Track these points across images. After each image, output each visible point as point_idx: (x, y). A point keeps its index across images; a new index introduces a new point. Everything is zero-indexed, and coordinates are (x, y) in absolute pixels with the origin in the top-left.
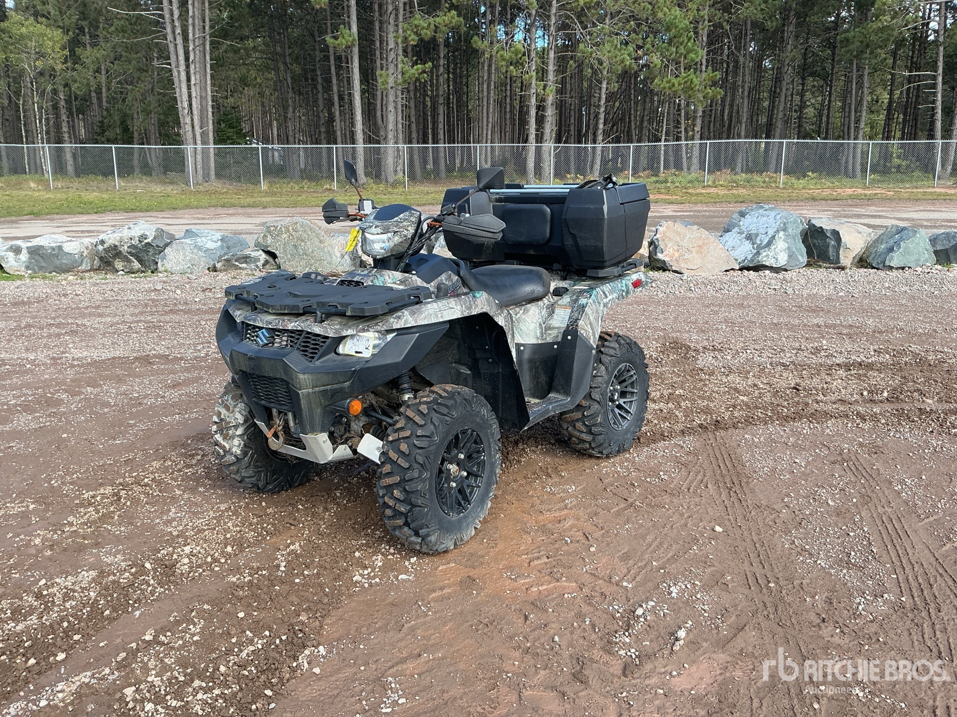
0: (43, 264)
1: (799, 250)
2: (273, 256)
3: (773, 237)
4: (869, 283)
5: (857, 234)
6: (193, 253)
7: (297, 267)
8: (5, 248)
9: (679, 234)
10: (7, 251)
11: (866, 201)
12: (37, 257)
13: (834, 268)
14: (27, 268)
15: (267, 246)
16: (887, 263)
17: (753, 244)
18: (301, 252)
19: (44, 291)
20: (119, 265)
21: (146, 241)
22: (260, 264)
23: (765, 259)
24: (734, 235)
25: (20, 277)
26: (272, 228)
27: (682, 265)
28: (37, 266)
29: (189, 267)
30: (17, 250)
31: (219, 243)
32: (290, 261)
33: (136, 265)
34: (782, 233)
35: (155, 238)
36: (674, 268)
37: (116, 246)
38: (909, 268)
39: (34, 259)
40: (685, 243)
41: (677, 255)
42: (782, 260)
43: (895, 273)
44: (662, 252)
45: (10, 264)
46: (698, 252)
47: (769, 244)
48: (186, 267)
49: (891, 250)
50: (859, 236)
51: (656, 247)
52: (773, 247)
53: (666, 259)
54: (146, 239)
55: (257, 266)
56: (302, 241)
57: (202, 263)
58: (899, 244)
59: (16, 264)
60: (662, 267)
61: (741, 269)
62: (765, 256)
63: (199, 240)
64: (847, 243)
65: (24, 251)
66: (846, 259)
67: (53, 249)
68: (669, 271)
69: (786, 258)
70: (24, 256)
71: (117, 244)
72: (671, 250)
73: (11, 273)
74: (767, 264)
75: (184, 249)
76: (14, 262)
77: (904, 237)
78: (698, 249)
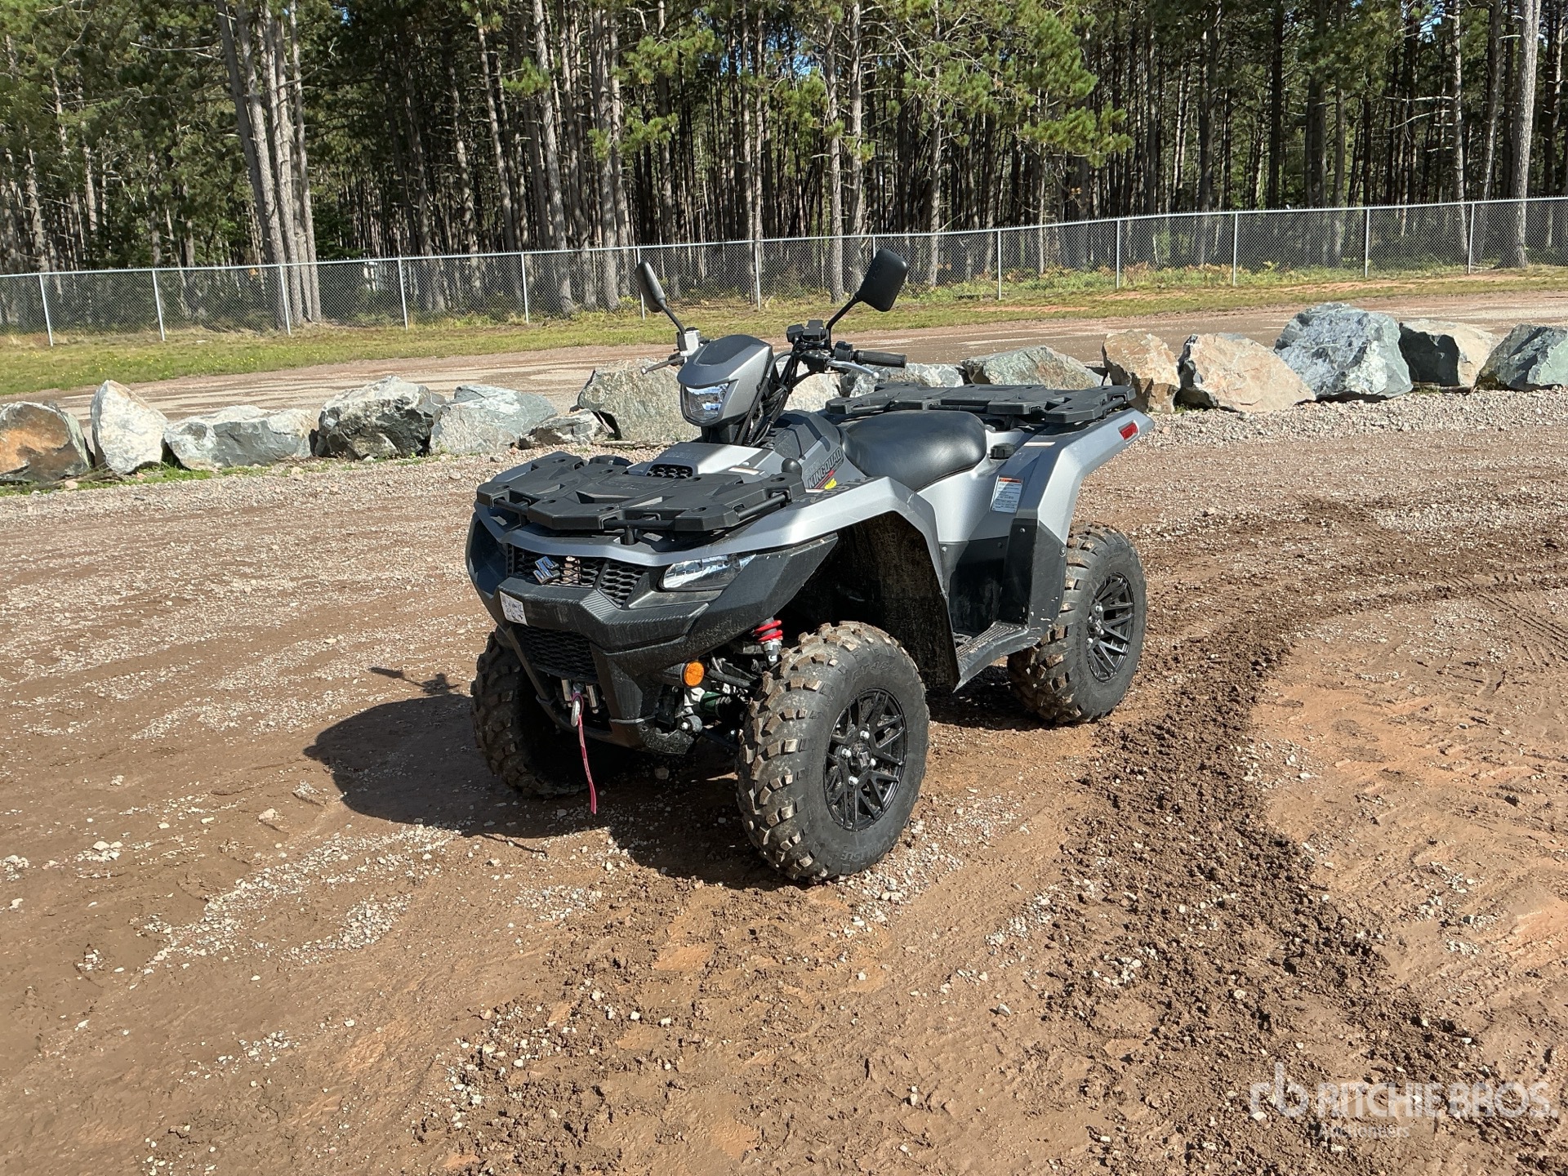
0: (239, 452)
1: (1400, 367)
2: (611, 421)
3: (1363, 350)
4: (1513, 409)
5: (1477, 341)
6: (484, 422)
7: (647, 434)
8: (180, 429)
9: (1221, 351)
10: (182, 433)
11: (1385, 299)
12: (230, 442)
13: (1453, 391)
14: (215, 458)
15: (600, 406)
16: (1530, 380)
17: (1332, 362)
18: (653, 412)
19: (278, 490)
20: (360, 447)
21: (406, 408)
22: (591, 433)
23: (1353, 383)
24: (1297, 351)
25: (205, 475)
26: (606, 378)
27: (1234, 399)
28: (229, 454)
29: (480, 445)
30: (198, 432)
31: (517, 406)
32: (635, 426)
33: (388, 445)
34: (1375, 344)
35: (420, 402)
36: (1222, 404)
37: (358, 418)
38: (1559, 385)
39: (226, 444)
40: (1235, 366)
41: (1224, 384)
42: (1380, 384)
43: (1541, 394)
44: (1202, 381)
45: (189, 454)
46: (1256, 378)
47: (1357, 361)
48: (474, 444)
49: (1533, 361)
50: (1481, 343)
51: (1192, 373)
52: (1364, 365)
53: (1209, 391)
54: (408, 403)
55: (588, 437)
56: (654, 394)
57: (500, 437)
58: (1546, 352)
59: (198, 454)
60: (1203, 402)
61: (1319, 400)
62: (1353, 379)
63: (485, 402)
64: (1467, 354)
65: (210, 433)
66: (1467, 378)
67: (254, 427)
68: (1215, 408)
69: (1384, 380)
70: (210, 441)
71: (360, 414)
72: (1215, 377)
73: (192, 467)
74: (1358, 390)
75: (470, 416)
76: (195, 451)
77: (1549, 342)
78: (1253, 372)
